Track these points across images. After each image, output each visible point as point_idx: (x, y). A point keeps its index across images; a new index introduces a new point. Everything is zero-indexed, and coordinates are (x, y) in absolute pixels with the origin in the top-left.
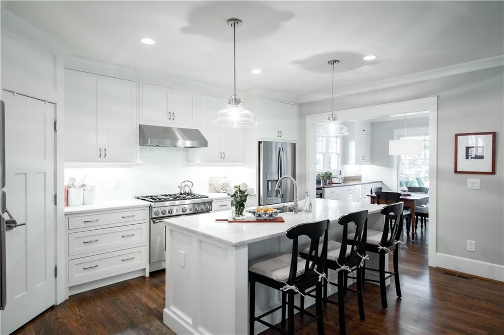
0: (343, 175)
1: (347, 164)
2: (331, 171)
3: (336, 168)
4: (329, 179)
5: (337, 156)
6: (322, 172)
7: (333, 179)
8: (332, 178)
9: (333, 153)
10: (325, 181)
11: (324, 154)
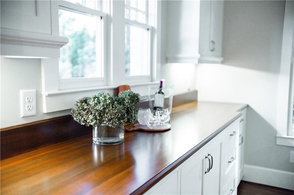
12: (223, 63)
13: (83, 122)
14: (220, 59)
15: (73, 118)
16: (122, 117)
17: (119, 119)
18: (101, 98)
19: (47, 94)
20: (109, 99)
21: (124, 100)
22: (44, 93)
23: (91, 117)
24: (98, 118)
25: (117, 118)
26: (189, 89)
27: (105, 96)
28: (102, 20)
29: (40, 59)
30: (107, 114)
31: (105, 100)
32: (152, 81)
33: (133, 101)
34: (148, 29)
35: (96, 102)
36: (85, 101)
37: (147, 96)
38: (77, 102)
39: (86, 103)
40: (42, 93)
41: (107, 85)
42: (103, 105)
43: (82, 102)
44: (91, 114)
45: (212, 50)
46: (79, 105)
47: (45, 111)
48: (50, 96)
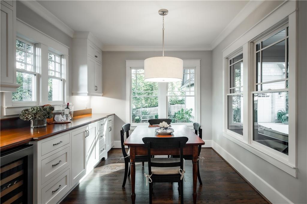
0: (73, 109)
1: (77, 94)
2: (52, 104)
3: (61, 99)
4: (48, 118)
5: (61, 83)
6: (34, 105)
7: (56, 116)
8: (55, 114)
9: (54, 77)
10: (41, 122)
11: (38, 76)
12: (103, 96)
13: (26, 119)
14: (102, 94)
15: (20, 118)
16: (46, 115)
17: (44, 116)
18: (35, 108)
19: (6, 107)
20: (39, 108)
21: (46, 109)
22: (5, 107)
23: (30, 116)
24: (34, 116)
25: (43, 115)
26: (86, 108)
27: (37, 107)
28: (36, 76)
29: (3, 92)
30: (38, 114)
31: (37, 109)
32: (64, 104)
33: (51, 109)
34: (61, 80)
35: (32, 109)
36: (27, 110)
37: (61, 110)
38: (22, 111)
39: (27, 111)
40: (4, 107)
41: (38, 105)
42: (36, 111)
43: (25, 110)
44: (30, 115)
45: (96, 90)
46: (23, 112)
47: (5, 114)
48: (8, 108)
